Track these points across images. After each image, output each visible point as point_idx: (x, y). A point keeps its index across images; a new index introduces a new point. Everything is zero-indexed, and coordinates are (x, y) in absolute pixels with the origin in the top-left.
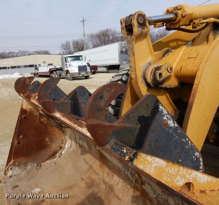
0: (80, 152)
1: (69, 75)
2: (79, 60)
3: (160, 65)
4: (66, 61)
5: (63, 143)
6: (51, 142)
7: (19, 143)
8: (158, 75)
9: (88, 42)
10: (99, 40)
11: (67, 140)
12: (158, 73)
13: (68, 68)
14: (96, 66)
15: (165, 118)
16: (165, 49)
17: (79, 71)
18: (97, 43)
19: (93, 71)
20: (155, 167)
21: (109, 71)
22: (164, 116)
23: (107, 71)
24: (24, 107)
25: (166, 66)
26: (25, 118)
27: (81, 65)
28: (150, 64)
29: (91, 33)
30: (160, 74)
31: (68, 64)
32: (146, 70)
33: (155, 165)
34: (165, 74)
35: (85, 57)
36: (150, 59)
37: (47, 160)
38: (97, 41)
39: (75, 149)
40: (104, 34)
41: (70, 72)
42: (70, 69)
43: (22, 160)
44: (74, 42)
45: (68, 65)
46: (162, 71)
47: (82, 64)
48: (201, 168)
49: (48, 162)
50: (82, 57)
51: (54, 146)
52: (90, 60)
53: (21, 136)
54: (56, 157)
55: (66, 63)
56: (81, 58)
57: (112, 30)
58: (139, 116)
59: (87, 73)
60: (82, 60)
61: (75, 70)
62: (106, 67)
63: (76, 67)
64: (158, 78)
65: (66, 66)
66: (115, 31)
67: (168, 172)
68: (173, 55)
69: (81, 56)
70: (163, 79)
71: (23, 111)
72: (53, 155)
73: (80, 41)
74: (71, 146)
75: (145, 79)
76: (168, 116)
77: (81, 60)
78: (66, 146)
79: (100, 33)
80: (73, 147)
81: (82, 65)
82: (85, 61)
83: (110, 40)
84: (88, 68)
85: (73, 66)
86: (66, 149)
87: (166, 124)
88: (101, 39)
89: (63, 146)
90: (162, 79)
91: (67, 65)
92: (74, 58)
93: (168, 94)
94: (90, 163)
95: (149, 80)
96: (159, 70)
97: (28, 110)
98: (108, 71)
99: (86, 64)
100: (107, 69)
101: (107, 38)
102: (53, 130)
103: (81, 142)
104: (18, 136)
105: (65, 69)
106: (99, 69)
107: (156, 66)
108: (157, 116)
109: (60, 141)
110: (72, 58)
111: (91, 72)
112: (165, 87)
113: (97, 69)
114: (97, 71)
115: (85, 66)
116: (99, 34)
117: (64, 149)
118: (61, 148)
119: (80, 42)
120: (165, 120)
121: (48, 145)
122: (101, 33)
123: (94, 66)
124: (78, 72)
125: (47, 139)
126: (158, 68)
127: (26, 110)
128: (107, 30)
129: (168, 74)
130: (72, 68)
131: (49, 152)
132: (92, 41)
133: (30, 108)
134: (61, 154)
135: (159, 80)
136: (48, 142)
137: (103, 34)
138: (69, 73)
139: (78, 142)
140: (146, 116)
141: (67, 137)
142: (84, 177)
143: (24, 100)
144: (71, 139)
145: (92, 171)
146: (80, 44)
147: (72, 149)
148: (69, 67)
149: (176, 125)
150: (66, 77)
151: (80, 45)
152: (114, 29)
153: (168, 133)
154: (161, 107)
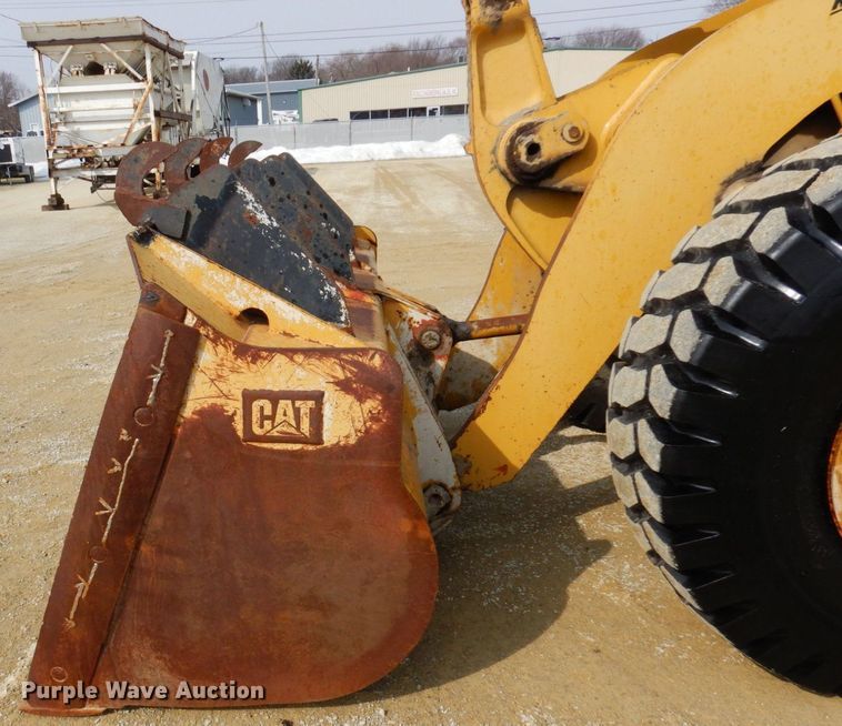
8: (522, 150)
12: (525, 143)
15: (250, 207)
20: (186, 263)
22: (247, 203)
25: (558, 123)
30: (534, 149)
33: (186, 259)
34: (552, 148)
46: (540, 138)
48: (343, 319)
58: (197, 196)
64: (523, 158)
67: (212, 278)
68: (612, 86)
70: (541, 163)
76: (256, 205)
87: (253, 218)
90: (537, 161)
96: (527, 135)
108: (233, 202)
112: (565, 187)
120: (250, 211)
126: (528, 129)
129: (567, 148)
135: (528, 163)
140: (211, 198)
149: (275, 224)
153: (256, 234)
154: (240, 188)
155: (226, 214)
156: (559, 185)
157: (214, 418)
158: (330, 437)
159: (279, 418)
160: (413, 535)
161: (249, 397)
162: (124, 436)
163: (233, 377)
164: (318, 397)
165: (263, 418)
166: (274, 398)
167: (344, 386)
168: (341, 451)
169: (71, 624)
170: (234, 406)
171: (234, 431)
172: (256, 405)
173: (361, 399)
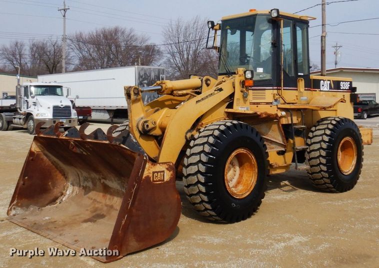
0: (83, 193)
1: (31, 123)
2: (55, 94)
3: (148, 119)
4: (26, 95)
5: (64, 190)
6: (54, 187)
7: (24, 184)
8: (146, 126)
9: (71, 50)
10: (96, 49)
11: (69, 186)
13: (29, 109)
14: (88, 109)
16: (156, 108)
17: (54, 115)
18: (91, 55)
19: (81, 117)
21: (115, 120)
23: (110, 120)
24: (33, 150)
25: (151, 121)
26: (32, 160)
27: (59, 104)
28: (142, 118)
29: (78, 33)
30: (147, 126)
31: (30, 100)
32: (139, 122)
34: (151, 126)
35: (68, 90)
36: (142, 115)
37: (47, 205)
38: (92, 50)
39: (78, 193)
40: (109, 37)
41: (35, 117)
42: (34, 111)
43: (25, 201)
44: (34, 45)
45: (30, 103)
46: (149, 124)
47: (61, 102)
49: (49, 207)
50: (62, 90)
51: (56, 191)
52: (78, 97)
53: (26, 178)
54: (57, 203)
55: (26, 99)
56: (58, 90)
57: (127, 33)
58: (123, 136)
59: (70, 122)
60: (62, 95)
61: (45, 114)
62: (109, 111)
63: (49, 108)
64: (146, 128)
65: (26, 104)
66: (132, 34)
68: (160, 113)
69: (60, 87)
71: (31, 153)
72: (54, 201)
73: (48, 44)
74: (73, 192)
75: (138, 128)
77: (60, 94)
78: (68, 193)
79: (100, 35)
80: (75, 192)
81: (62, 105)
82: (67, 97)
83: (121, 52)
84: (74, 112)
85: (41, 106)
86: (67, 196)
87: (133, 140)
88: (99, 47)
89: (64, 192)
90: (149, 129)
91: (28, 103)
92: (44, 89)
93: (155, 140)
94: (94, 198)
95: (140, 129)
97: (35, 152)
98: (112, 120)
99: (70, 104)
100: (112, 116)
101: (113, 48)
102: (56, 175)
103: (86, 184)
104: (24, 177)
105: (24, 110)
106: (95, 116)
107: (145, 120)
108: (129, 137)
109: (62, 187)
110: (39, 89)
111: (79, 120)
113: (90, 115)
114: (89, 118)
115: (67, 108)
116: (98, 36)
117: (65, 196)
118: (62, 194)
119: (50, 48)
121: (50, 189)
122: (102, 35)
123: (84, 107)
124: (52, 118)
125: (50, 183)
126: (146, 122)
127: (34, 153)
128: (116, 31)
129: (153, 126)
130: (40, 108)
131: (50, 197)
132: (80, 48)
133: (37, 150)
134: (62, 200)
136: (51, 186)
137: (105, 37)
138: (33, 119)
139: (82, 185)
141: (69, 184)
142: (89, 209)
143: (34, 143)
144: (73, 185)
145: (96, 203)
146: (50, 52)
147: (74, 194)
148: (33, 107)
150: (25, 126)
151: (48, 53)
152: (131, 30)
153: (133, 144)
154: (131, 134)
155: (128, 140)
156: (151, 134)
157: (148, 177)
158: (165, 180)
159: (158, 177)
160: (178, 198)
161: (154, 173)
162: (135, 183)
163: (151, 169)
164: (163, 171)
165: (156, 177)
166: (157, 172)
167: (167, 169)
168: (167, 182)
169: (120, 232)
170: (151, 175)
171: (150, 180)
172: (155, 174)
173: (170, 171)
